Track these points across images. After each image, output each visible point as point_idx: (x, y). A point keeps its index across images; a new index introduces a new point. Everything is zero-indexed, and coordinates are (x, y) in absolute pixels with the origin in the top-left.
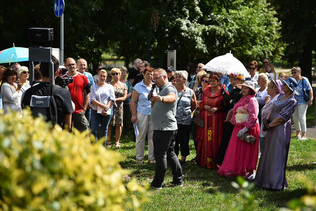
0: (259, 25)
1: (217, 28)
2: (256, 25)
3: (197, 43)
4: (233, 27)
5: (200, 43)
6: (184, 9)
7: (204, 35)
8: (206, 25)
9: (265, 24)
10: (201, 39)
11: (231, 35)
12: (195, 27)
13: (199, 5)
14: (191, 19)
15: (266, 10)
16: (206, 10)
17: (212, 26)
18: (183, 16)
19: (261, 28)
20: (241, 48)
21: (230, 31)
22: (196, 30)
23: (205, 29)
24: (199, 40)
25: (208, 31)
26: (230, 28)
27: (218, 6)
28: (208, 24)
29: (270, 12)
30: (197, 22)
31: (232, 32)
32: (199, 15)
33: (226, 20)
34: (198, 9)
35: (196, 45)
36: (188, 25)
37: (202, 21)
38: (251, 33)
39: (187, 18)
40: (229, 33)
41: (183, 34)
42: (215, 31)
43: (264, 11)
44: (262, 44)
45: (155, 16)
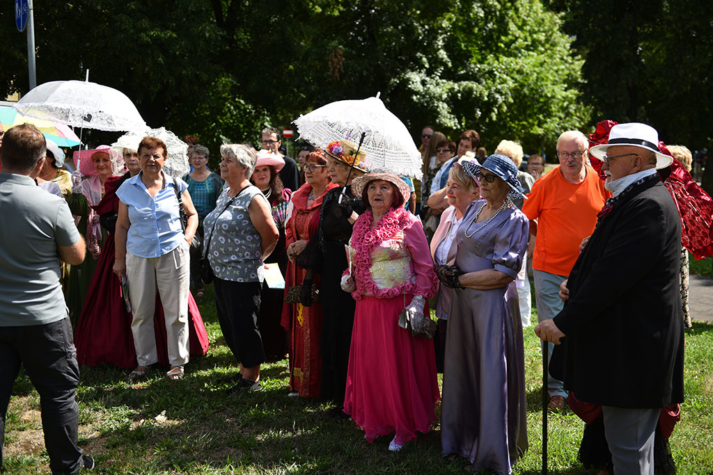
0: (554, 83)
1: (474, 85)
2: (549, 83)
3: (439, 113)
4: (505, 85)
5: (445, 112)
6: (419, 54)
7: (452, 100)
8: (455, 81)
9: (564, 82)
10: (445, 105)
11: (500, 99)
12: (437, 84)
13: (446, 48)
14: (429, 73)
15: (570, 59)
16: (460, 57)
17: (464, 83)
18: (418, 66)
19: (556, 88)
21: (498, 91)
22: (438, 91)
23: (453, 89)
24: (443, 108)
25: (459, 91)
26: (499, 87)
27: (480, 50)
28: (457, 79)
29: (577, 63)
30: (441, 78)
31: (501, 94)
32: (445, 65)
33: (491, 73)
34: (443, 54)
35: (437, 117)
36: (423, 83)
37: (449, 75)
38: (541, 96)
39: (424, 71)
40: (497, 96)
41: (415, 98)
42: (471, 90)
43: (566, 62)
44: (562, 115)
45: (336, 56)
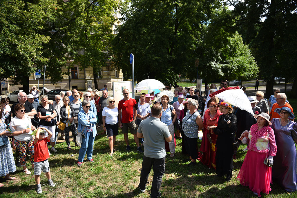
0: (247, 63)
1: (228, 65)
2: (246, 64)
3: (219, 72)
4: (235, 65)
5: (220, 72)
6: (214, 58)
7: (222, 68)
8: (223, 64)
9: (250, 63)
10: (221, 70)
11: (234, 68)
12: (218, 65)
13: (220, 56)
14: (216, 62)
15: (250, 57)
16: (224, 58)
17: (225, 65)
18: (213, 61)
19: (248, 65)
20: (239, 73)
21: (234, 66)
22: (219, 66)
23: (222, 66)
24: (220, 71)
25: (224, 67)
26: (234, 65)
27: (229, 56)
28: (224, 63)
29: (252, 58)
30: (219, 63)
31: (235, 67)
32: (220, 60)
33: (232, 62)
34: (220, 57)
35: (218, 73)
36: (215, 65)
37: (221, 63)
38: (244, 67)
39: (215, 62)
40: (234, 67)
41: (213, 68)
42: (227, 66)
43: (249, 58)
44: (248, 71)
45: (197, 61)
